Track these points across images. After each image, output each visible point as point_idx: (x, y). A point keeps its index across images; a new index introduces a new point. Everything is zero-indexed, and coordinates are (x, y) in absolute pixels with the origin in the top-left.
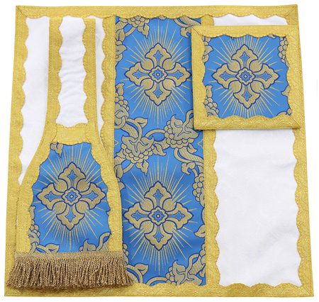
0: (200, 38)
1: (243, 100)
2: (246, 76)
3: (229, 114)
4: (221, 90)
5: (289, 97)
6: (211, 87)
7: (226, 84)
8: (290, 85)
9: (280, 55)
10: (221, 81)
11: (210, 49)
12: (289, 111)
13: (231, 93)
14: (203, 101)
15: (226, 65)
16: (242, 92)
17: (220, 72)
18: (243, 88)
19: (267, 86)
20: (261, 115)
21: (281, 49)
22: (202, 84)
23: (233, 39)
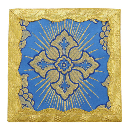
0: (18, 21)
1: (60, 91)
2: (64, 65)
3: (45, 106)
4: (38, 80)
5: (109, 89)
6: (27, 76)
7: (43, 73)
8: (111, 75)
9: (102, 42)
10: (38, 69)
11: (27, 34)
12: (109, 104)
13: (48, 83)
14: (18, 91)
15: (44, 52)
16: (60, 82)
17: (38, 59)
18: (61, 78)
19: (86, 77)
20: (79, 108)
21: (102, 35)
22: (18, 73)
23: (53, 23)
